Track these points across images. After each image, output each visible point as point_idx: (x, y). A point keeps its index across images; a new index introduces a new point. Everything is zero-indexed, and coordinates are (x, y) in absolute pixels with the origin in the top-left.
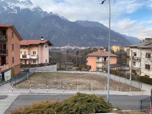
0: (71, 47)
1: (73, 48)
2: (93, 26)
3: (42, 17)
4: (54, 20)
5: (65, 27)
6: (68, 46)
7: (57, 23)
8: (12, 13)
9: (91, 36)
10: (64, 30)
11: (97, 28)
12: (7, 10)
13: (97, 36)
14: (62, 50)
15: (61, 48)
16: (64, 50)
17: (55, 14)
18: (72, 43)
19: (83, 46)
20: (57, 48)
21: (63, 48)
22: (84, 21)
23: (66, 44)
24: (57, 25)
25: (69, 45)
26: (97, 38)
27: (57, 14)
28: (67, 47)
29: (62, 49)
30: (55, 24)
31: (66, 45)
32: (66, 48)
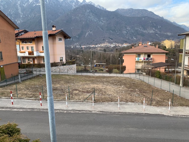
0: (110, 45)
1: (112, 46)
2: (139, 16)
3: (74, 7)
4: (88, 11)
5: (102, 19)
6: (105, 43)
7: (91, 14)
8: (37, 4)
9: (136, 29)
10: (101, 22)
11: (145, 17)
12: (32, 2)
13: (145, 29)
14: (99, 49)
15: (96, 46)
16: (101, 48)
17: (89, 2)
18: (111, 39)
19: (125, 42)
20: (92, 46)
21: (100, 45)
22: (126, 9)
23: (104, 41)
24: (92, 17)
25: (108, 42)
26: (145, 31)
27: (92, 3)
28: (105, 45)
29: (98, 47)
30: (89, 15)
31: (104, 43)
32: (103, 46)
